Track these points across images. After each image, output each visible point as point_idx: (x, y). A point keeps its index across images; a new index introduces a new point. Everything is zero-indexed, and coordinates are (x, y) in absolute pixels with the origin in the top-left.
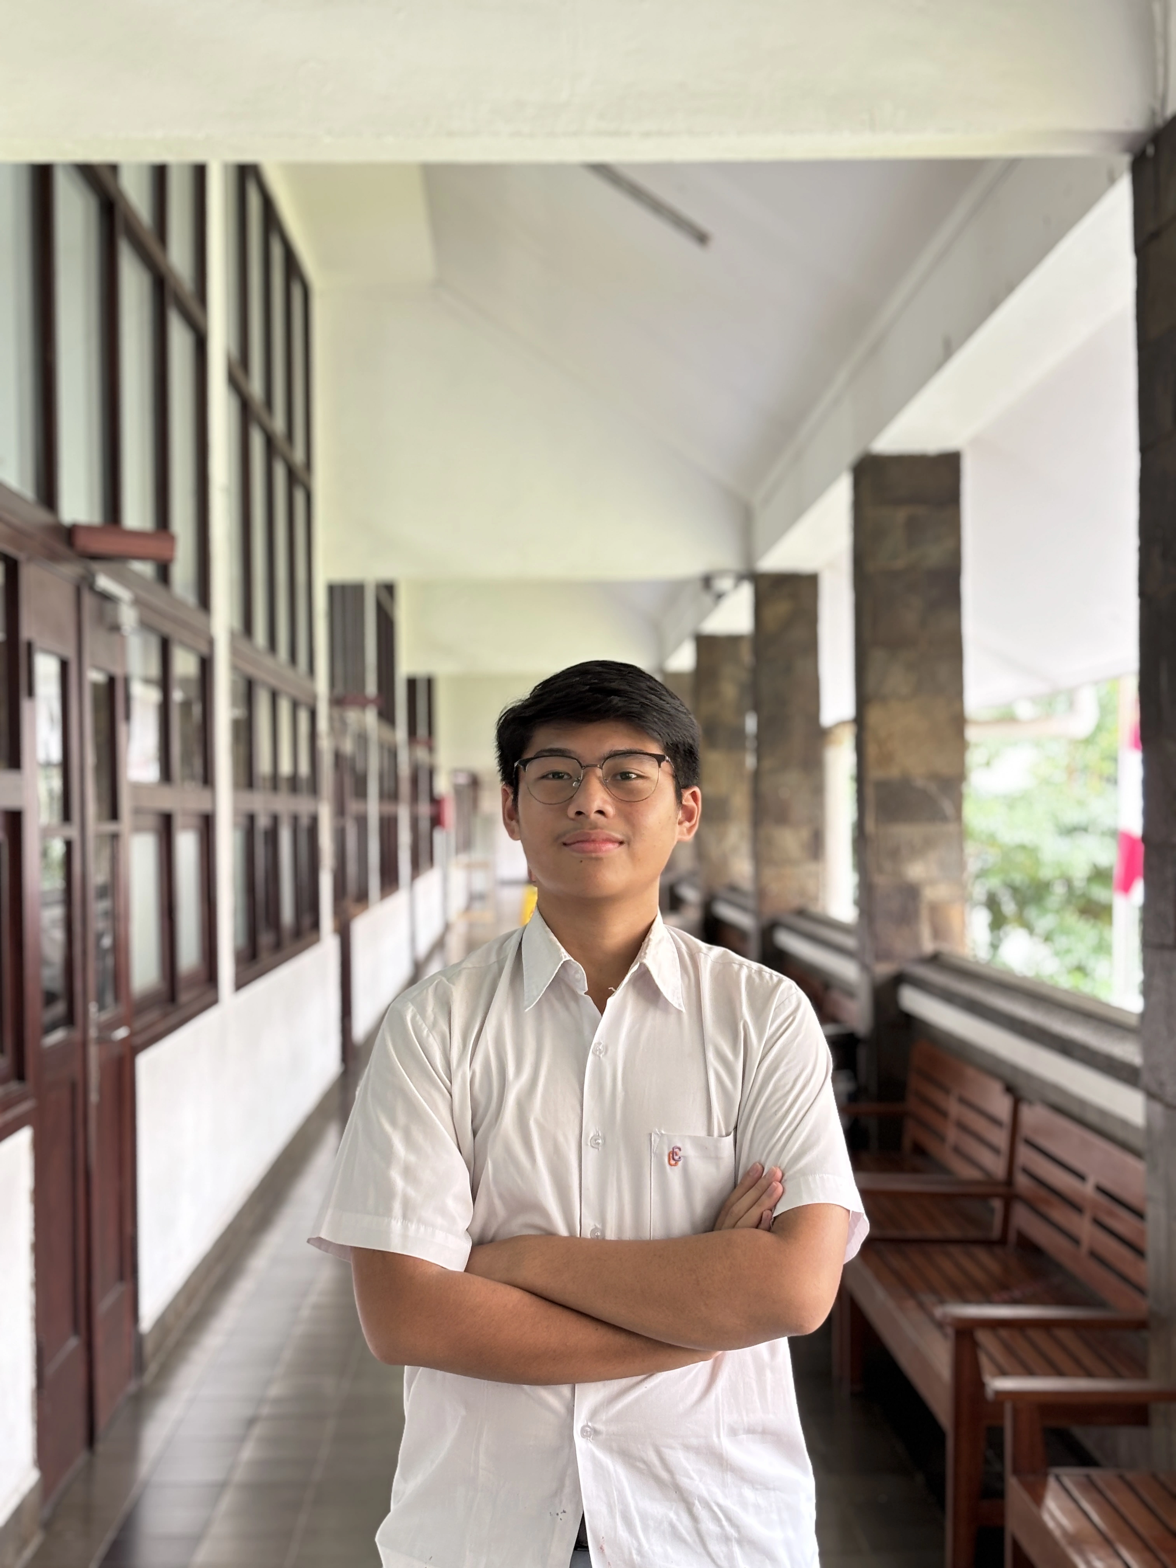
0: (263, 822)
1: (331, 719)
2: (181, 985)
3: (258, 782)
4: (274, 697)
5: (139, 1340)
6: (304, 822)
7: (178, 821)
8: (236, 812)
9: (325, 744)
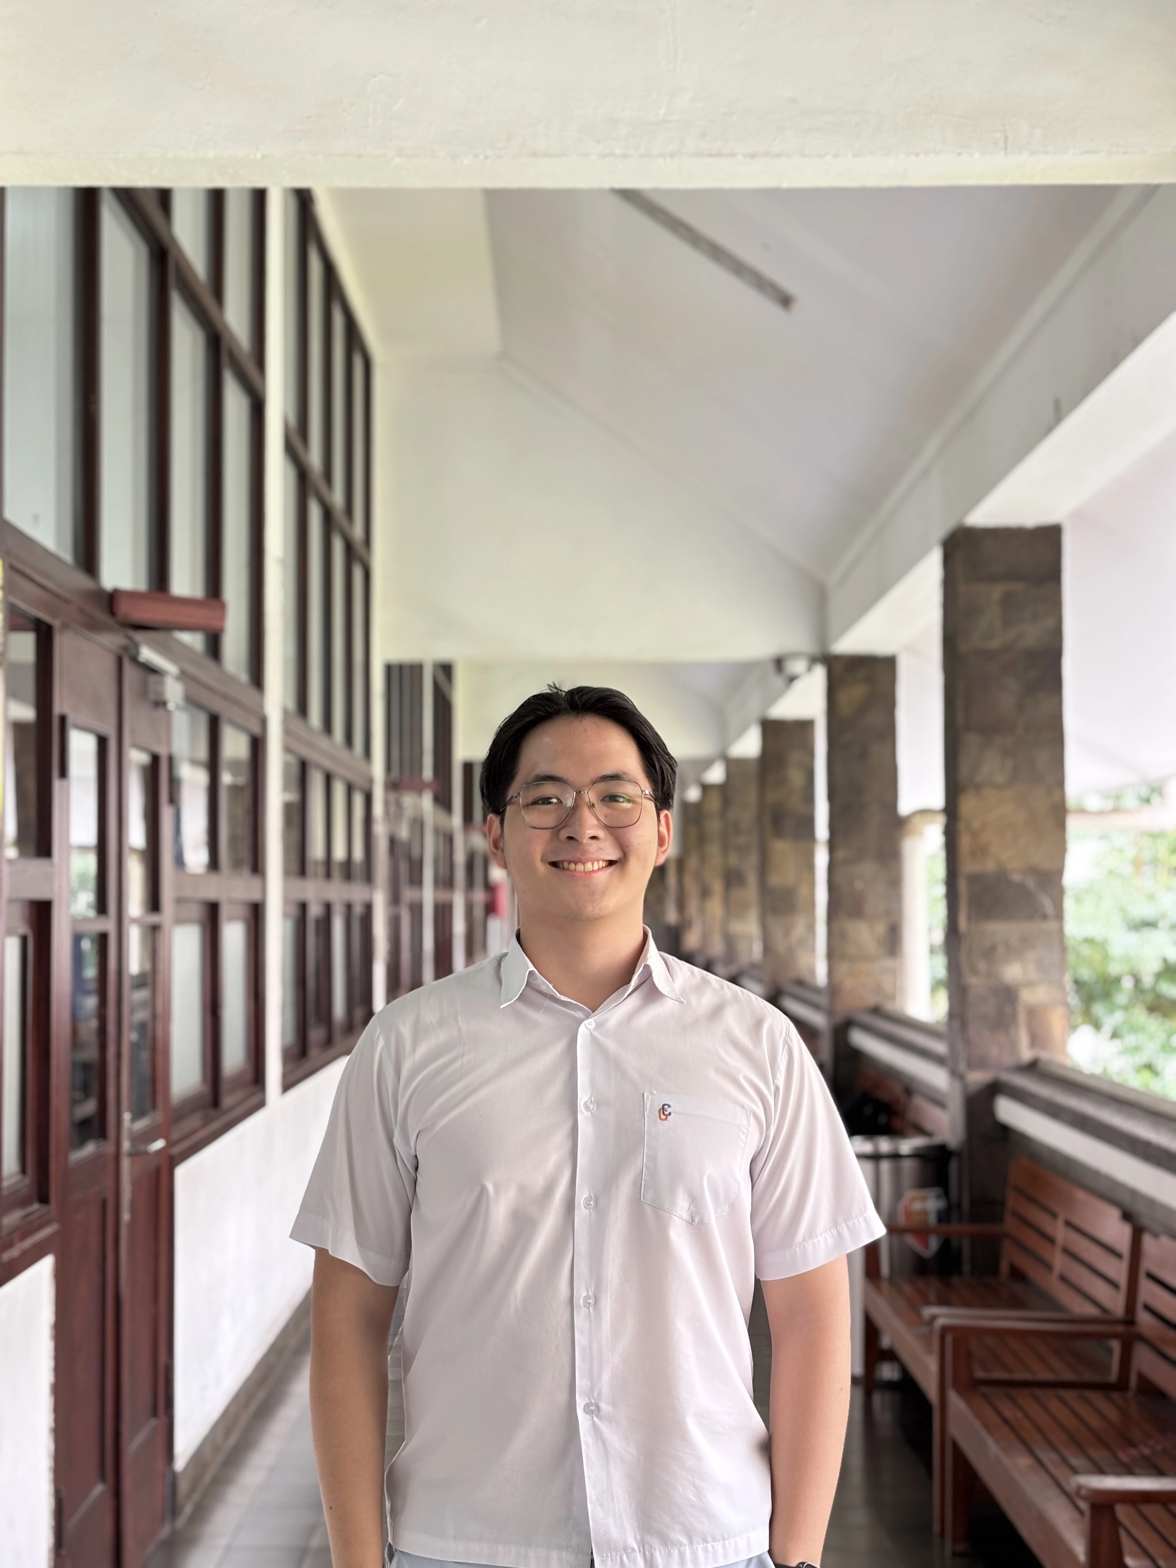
0: (315, 911)
1: (386, 803)
2: (224, 1087)
3: (310, 868)
4: (328, 779)
5: (174, 1479)
6: (358, 910)
7: (225, 911)
8: (286, 900)
9: (380, 830)
